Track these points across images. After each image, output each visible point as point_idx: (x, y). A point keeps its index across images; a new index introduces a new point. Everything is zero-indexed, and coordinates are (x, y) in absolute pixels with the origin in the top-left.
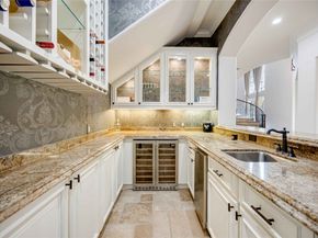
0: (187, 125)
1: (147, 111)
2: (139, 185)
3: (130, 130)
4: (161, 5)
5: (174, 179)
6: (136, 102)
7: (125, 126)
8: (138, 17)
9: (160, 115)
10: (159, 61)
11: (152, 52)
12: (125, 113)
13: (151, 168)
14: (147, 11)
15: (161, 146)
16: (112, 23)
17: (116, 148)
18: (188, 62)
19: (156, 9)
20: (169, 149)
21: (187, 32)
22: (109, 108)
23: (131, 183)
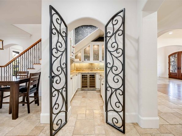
0: (100, 69)
1: (86, 64)
2: (83, 88)
3: (79, 71)
4: (89, 35)
5: (94, 87)
6: (82, 61)
7: (78, 69)
8: (83, 38)
9: (90, 65)
10: (90, 46)
11: (87, 44)
12: (77, 65)
13: (87, 85)
14: (85, 37)
15: (90, 75)
16: (76, 40)
17: (77, 75)
18: (100, 46)
19: (88, 36)
20: (93, 77)
21: (100, 35)
22: (72, 63)
23: (80, 88)
